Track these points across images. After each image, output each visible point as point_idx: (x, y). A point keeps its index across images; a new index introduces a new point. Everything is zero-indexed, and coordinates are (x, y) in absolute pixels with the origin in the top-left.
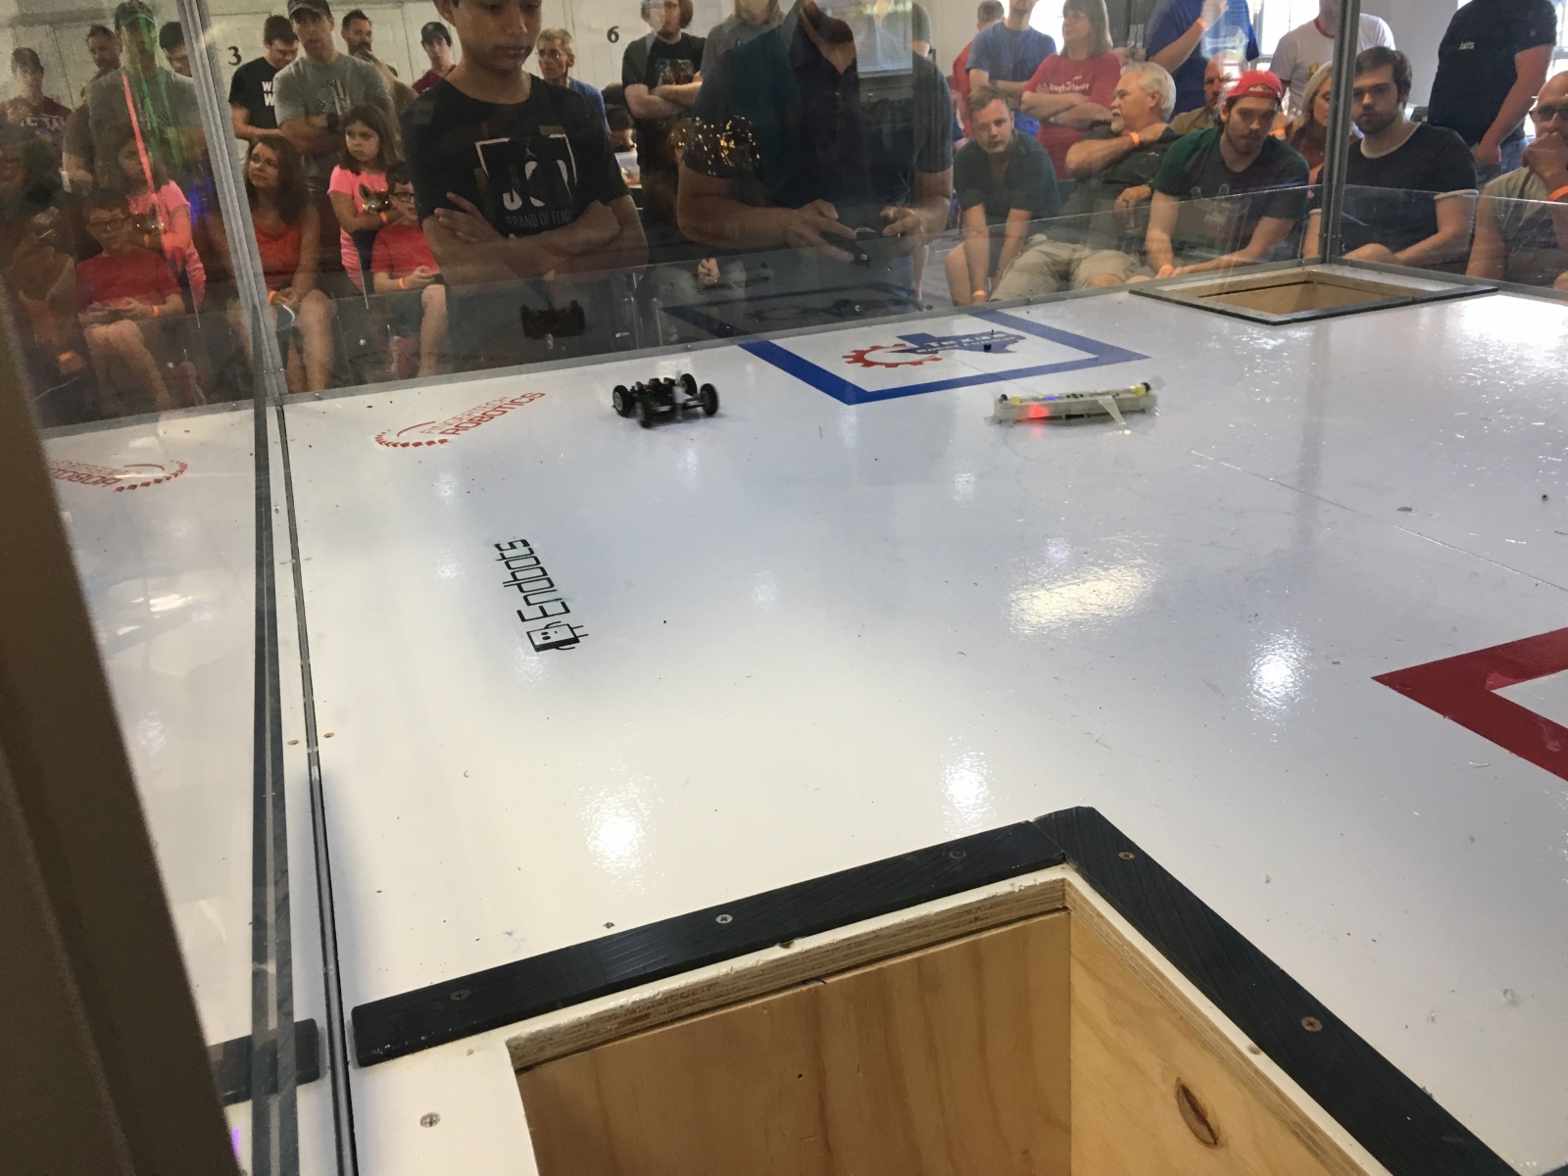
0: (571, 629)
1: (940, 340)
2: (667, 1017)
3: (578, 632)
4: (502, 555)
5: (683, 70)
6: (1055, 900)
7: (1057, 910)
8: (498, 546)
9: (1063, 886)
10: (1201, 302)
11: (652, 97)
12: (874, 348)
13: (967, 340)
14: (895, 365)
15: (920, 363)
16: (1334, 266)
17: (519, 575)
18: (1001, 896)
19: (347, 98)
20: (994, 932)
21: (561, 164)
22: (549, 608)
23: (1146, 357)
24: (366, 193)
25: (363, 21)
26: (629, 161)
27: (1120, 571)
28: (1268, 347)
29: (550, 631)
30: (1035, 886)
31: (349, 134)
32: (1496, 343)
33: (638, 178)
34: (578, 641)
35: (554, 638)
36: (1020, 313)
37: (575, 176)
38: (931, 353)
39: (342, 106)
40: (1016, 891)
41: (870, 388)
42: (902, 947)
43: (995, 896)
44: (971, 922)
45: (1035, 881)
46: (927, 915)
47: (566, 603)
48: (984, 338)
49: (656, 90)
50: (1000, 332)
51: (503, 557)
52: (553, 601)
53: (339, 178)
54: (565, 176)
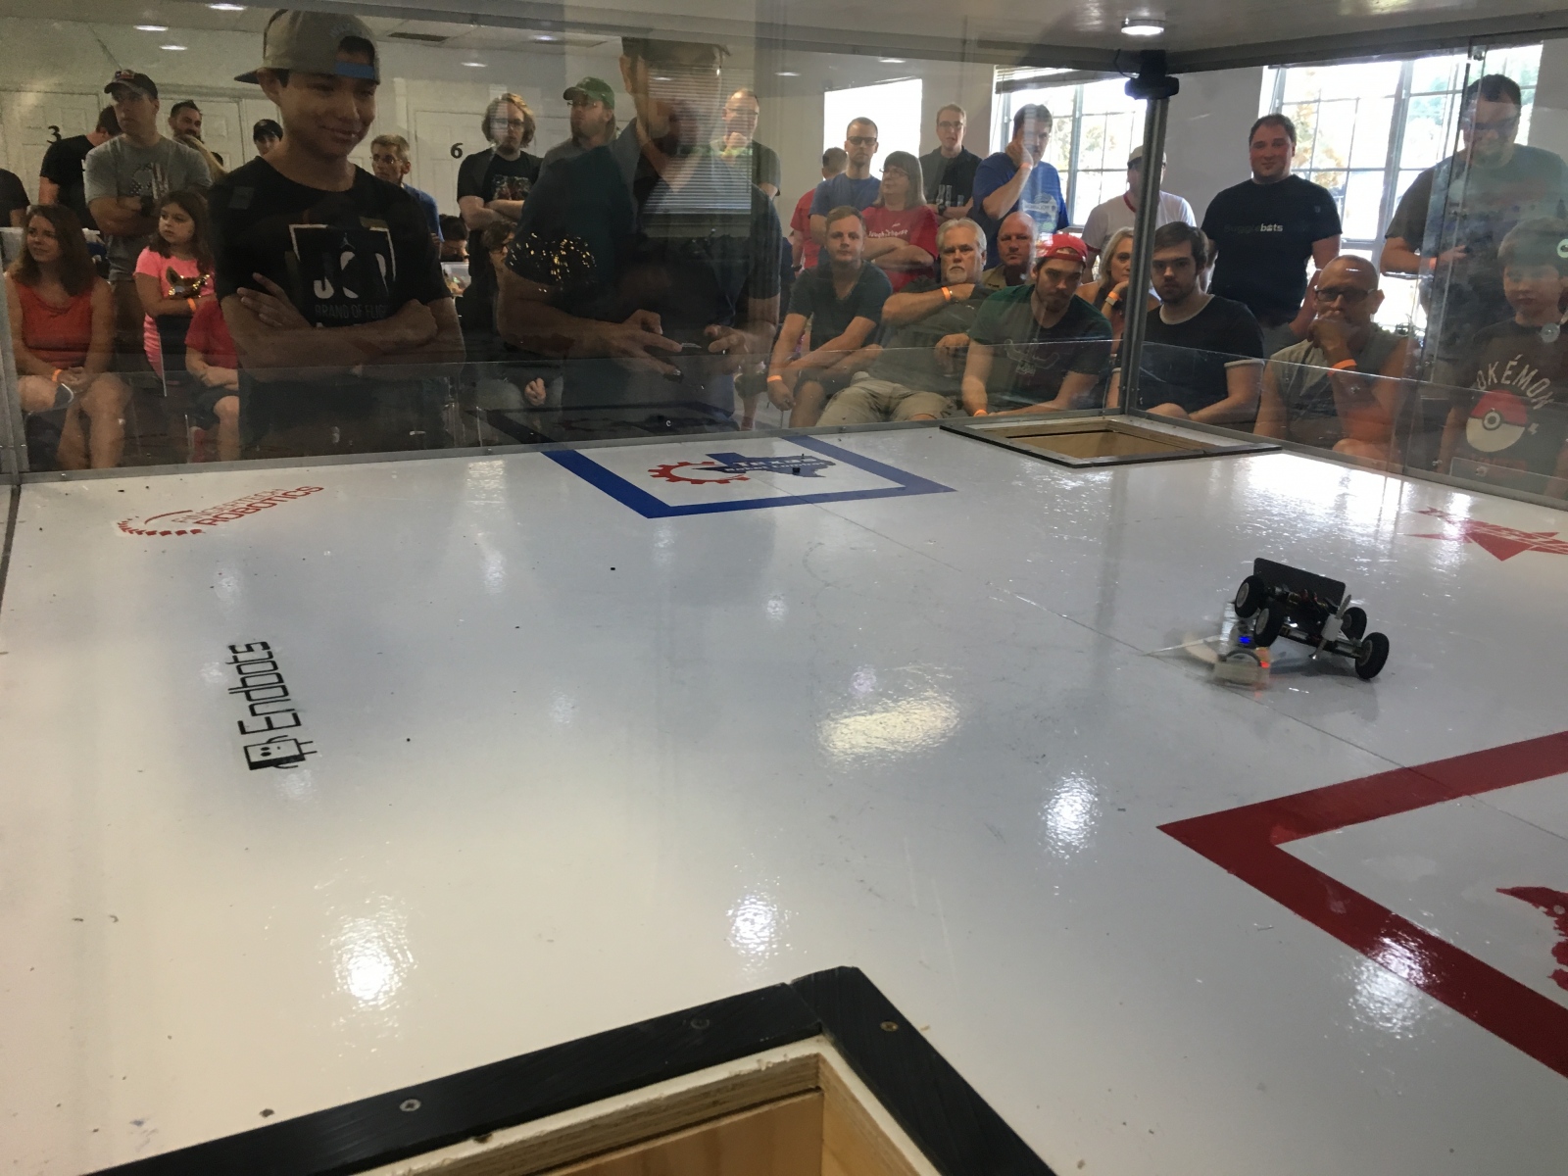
0: (298, 745)
1: (749, 461)
3: (305, 749)
4: (235, 657)
5: (519, 186)
6: (807, 1079)
7: (809, 1091)
8: (233, 648)
9: (817, 1062)
10: (1008, 442)
11: (487, 210)
12: (682, 464)
13: (777, 462)
14: (701, 482)
15: (726, 481)
16: (1132, 417)
17: (250, 682)
18: (744, 1075)
19: (166, 181)
21: (381, 259)
22: (276, 720)
23: (952, 490)
24: (174, 278)
25: (194, 111)
27: (909, 703)
28: (1068, 488)
29: (273, 747)
30: (784, 1063)
31: (163, 216)
32: (1280, 498)
34: (303, 759)
35: (276, 753)
36: (832, 440)
37: (394, 273)
38: (737, 472)
39: (158, 189)
40: (764, 1068)
41: (672, 502)
42: (623, 1139)
43: (737, 1076)
44: (708, 1107)
45: (785, 1056)
46: (656, 1100)
47: (299, 715)
48: (794, 461)
49: (491, 203)
50: (811, 457)
51: (236, 660)
52: (283, 711)
53: (146, 260)
54: (383, 270)
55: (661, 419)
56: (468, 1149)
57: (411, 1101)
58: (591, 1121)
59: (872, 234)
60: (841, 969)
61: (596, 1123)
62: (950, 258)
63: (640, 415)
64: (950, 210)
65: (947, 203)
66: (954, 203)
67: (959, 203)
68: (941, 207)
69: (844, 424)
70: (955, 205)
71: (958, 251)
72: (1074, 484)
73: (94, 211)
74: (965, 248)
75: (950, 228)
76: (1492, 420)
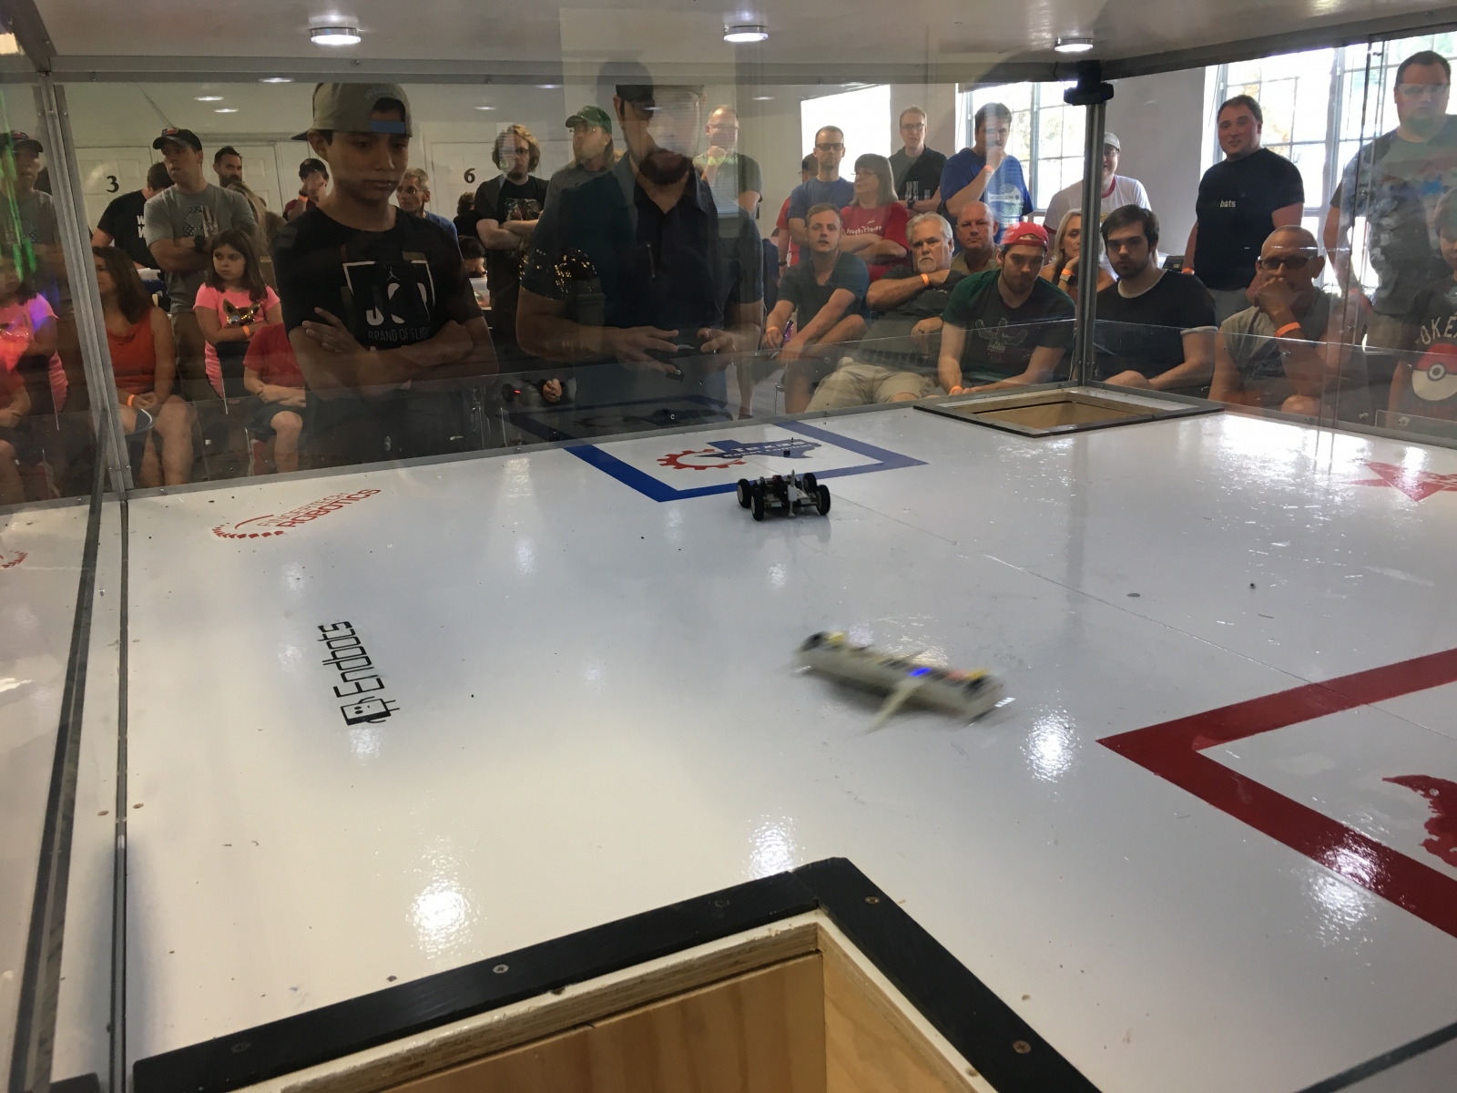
0: (384, 704)
1: (744, 446)
2: (440, 1064)
3: (390, 706)
4: (325, 636)
5: (529, 208)
6: (808, 943)
7: (810, 953)
8: (321, 628)
9: (816, 929)
10: (973, 417)
11: (501, 230)
12: (686, 453)
13: (770, 447)
14: (703, 468)
15: (725, 466)
16: (1089, 388)
17: (339, 654)
18: (759, 940)
19: (215, 222)
20: (753, 975)
21: (421, 287)
22: (364, 684)
23: (925, 463)
24: (230, 309)
25: (234, 157)
26: (480, 286)
28: (1028, 456)
29: (364, 707)
30: (789, 930)
31: (217, 256)
33: (488, 300)
34: (390, 715)
35: (366, 712)
36: (818, 424)
37: (434, 298)
38: (735, 457)
39: (209, 230)
40: (773, 935)
41: (679, 487)
42: (667, 991)
43: (753, 941)
44: (731, 966)
45: (790, 925)
46: (690, 960)
47: (382, 680)
48: (785, 445)
49: (505, 224)
50: (799, 440)
51: (326, 638)
52: (369, 677)
53: (205, 295)
54: (424, 298)
55: (666, 412)
56: (548, 999)
57: (501, 966)
58: (640, 977)
59: (849, 231)
60: (833, 859)
61: (645, 978)
62: (919, 251)
63: (648, 410)
64: (919, 203)
65: (915, 197)
66: (921, 197)
67: (926, 197)
68: (911, 202)
69: (827, 409)
70: (923, 199)
71: (925, 244)
72: (1034, 452)
73: (154, 251)
74: (932, 241)
75: (917, 224)
76: (1436, 372)
